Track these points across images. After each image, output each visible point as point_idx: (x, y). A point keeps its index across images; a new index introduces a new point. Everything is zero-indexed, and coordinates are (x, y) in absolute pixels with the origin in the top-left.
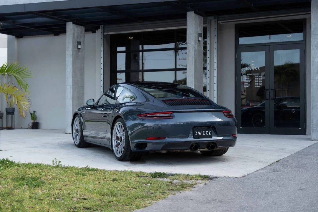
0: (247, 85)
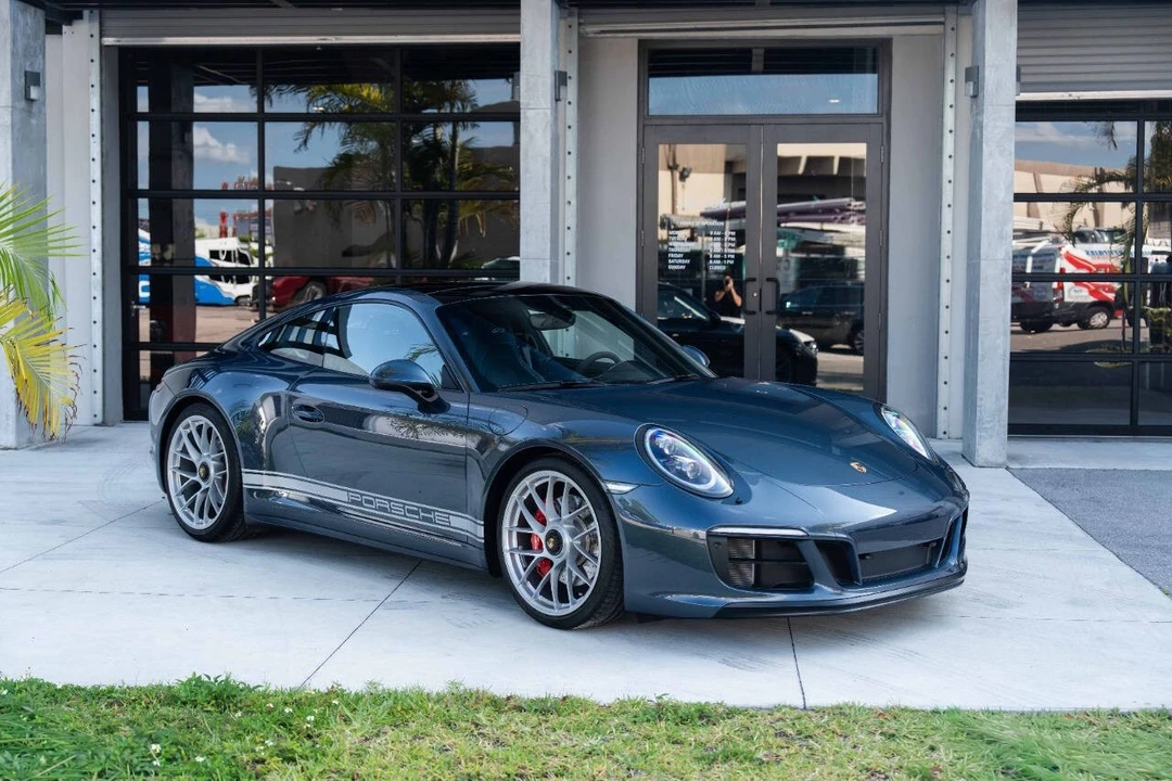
0: (680, 261)
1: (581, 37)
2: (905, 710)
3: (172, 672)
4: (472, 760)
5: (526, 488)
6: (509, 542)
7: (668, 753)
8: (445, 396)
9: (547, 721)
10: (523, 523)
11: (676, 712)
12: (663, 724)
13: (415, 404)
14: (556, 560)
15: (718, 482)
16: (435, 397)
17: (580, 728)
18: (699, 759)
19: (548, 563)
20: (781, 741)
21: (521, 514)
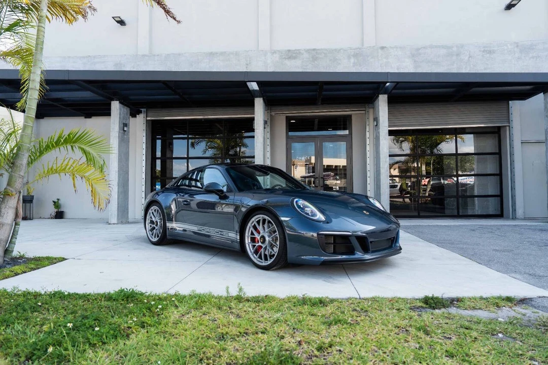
1: (271, 115)
2: (399, 298)
3: (111, 288)
4: (225, 326)
5: (253, 222)
6: (247, 240)
7: (311, 320)
8: (227, 194)
9: (259, 306)
10: (252, 234)
11: (310, 301)
12: (306, 307)
13: (218, 197)
14: (264, 246)
15: (320, 216)
16: (223, 194)
17: (273, 309)
18: (324, 323)
19: (261, 247)
20: (355, 313)
21: (252, 231)
